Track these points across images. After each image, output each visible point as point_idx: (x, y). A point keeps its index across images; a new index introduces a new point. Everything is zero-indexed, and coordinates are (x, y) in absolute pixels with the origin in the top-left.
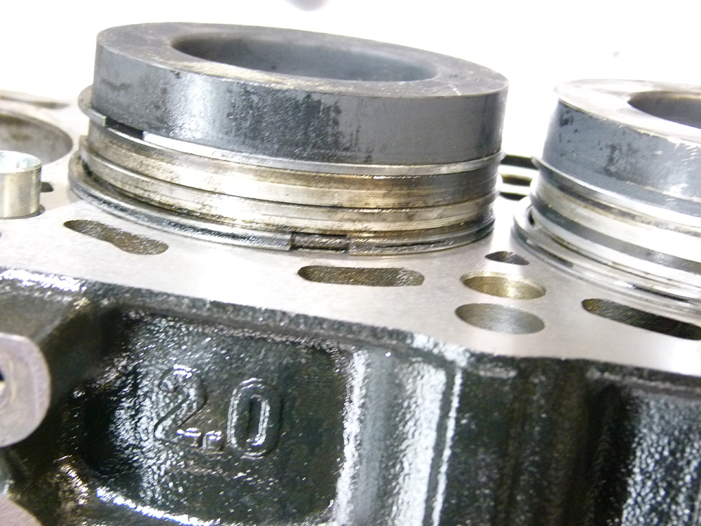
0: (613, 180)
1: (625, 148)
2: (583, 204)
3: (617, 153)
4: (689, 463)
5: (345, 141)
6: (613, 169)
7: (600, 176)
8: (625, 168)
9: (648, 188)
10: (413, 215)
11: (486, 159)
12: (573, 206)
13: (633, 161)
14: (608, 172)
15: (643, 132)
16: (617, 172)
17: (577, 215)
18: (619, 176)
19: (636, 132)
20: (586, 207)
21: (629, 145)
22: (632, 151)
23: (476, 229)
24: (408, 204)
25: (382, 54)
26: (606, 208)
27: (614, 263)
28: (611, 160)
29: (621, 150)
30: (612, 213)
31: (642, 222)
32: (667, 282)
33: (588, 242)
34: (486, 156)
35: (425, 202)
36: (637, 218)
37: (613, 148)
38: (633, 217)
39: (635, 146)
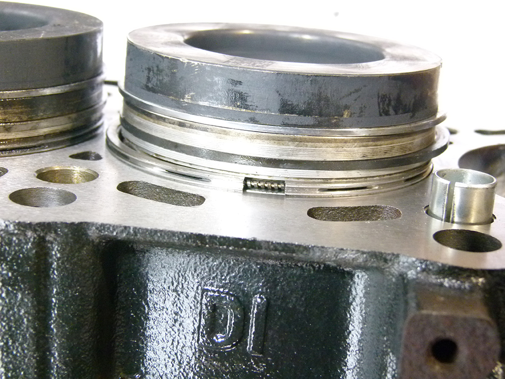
0: (151, 93)
1: (155, 69)
2: (137, 113)
3: (151, 73)
6: (150, 85)
7: (143, 90)
8: (157, 83)
9: (171, 97)
10: (10, 128)
12: (132, 115)
13: (161, 78)
14: (148, 88)
15: (165, 56)
16: (152, 87)
17: (134, 121)
18: (153, 90)
19: (160, 56)
20: (138, 115)
21: (157, 67)
22: (160, 71)
24: (5, 119)
27: (156, 155)
28: (149, 79)
29: (153, 70)
30: (151, 118)
31: (170, 123)
33: (141, 140)
35: (20, 118)
36: (166, 121)
37: (149, 70)
38: (164, 119)
39: (161, 67)
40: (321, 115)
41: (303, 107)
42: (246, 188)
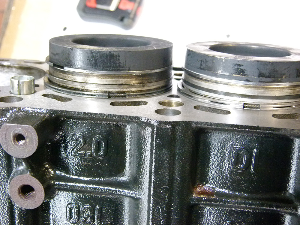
0: (202, 70)
1: (205, 61)
2: (195, 78)
3: (203, 62)
4: (227, 150)
5: (122, 65)
6: (202, 67)
7: (199, 70)
8: (205, 67)
9: (212, 72)
10: (144, 86)
11: (166, 68)
12: (192, 79)
13: (207, 64)
14: (201, 68)
15: (209, 55)
16: (203, 68)
17: (193, 82)
18: (203, 69)
19: (207, 55)
20: (196, 79)
21: (206, 60)
22: (207, 61)
23: (165, 89)
24: (142, 82)
25: (136, 39)
26: (201, 79)
27: (205, 95)
28: (201, 65)
29: (203, 61)
31: (211, 82)
32: (220, 99)
33: (197, 90)
34: (166, 67)
35: (148, 81)
36: (210, 81)
37: (202, 61)
38: (208, 81)
39: (207, 60)
40: (274, 77)
41: (267, 75)
42: (244, 107)
